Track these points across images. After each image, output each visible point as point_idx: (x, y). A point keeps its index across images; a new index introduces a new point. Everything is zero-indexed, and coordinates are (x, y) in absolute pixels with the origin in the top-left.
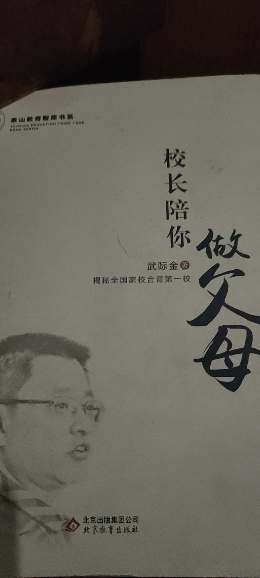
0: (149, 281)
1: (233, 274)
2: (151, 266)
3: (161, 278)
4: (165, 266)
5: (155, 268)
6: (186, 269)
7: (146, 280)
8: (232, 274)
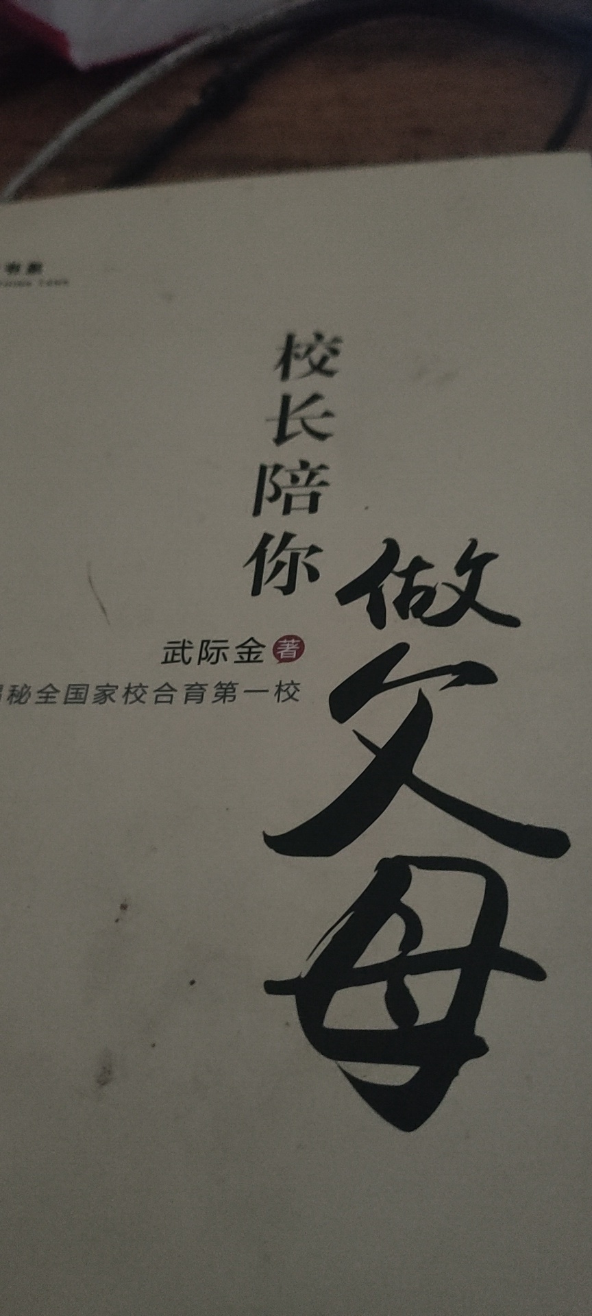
0: (160, 699)
1: (455, 677)
2: (176, 652)
3: (202, 689)
4: (222, 651)
5: (187, 660)
6: (291, 660)
7: (149, 697)
8: (449, 678)
